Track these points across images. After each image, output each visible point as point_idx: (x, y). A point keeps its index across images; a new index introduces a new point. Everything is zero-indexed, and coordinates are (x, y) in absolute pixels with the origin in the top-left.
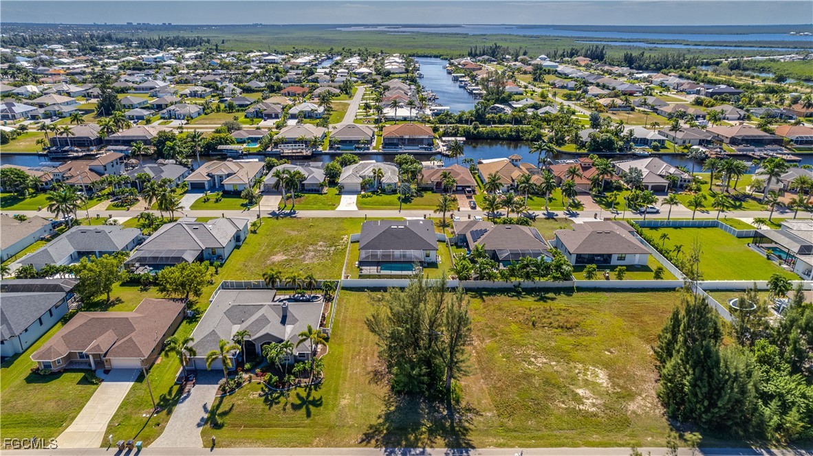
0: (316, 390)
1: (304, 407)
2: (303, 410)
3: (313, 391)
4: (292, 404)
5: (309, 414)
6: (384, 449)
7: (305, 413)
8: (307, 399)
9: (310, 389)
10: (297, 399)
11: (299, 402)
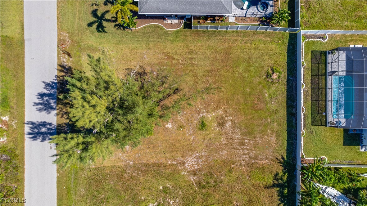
0: (115, 26)
1: (96, 19)
2: (93, 19)
3: (113, 24)
4: (96, 10)
5: (90, 25)
6: (55, 82)
7: (91, 21)
8: (104, 20)
9: (114, 21)
10: (102, 12)
11: (99, 14)
